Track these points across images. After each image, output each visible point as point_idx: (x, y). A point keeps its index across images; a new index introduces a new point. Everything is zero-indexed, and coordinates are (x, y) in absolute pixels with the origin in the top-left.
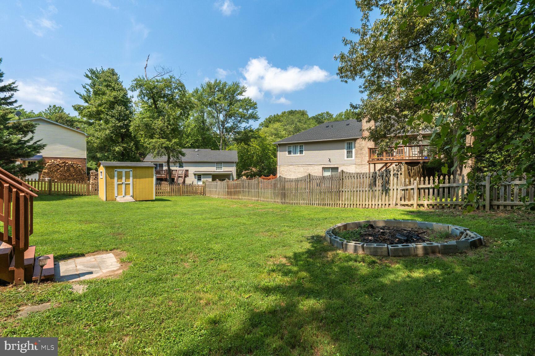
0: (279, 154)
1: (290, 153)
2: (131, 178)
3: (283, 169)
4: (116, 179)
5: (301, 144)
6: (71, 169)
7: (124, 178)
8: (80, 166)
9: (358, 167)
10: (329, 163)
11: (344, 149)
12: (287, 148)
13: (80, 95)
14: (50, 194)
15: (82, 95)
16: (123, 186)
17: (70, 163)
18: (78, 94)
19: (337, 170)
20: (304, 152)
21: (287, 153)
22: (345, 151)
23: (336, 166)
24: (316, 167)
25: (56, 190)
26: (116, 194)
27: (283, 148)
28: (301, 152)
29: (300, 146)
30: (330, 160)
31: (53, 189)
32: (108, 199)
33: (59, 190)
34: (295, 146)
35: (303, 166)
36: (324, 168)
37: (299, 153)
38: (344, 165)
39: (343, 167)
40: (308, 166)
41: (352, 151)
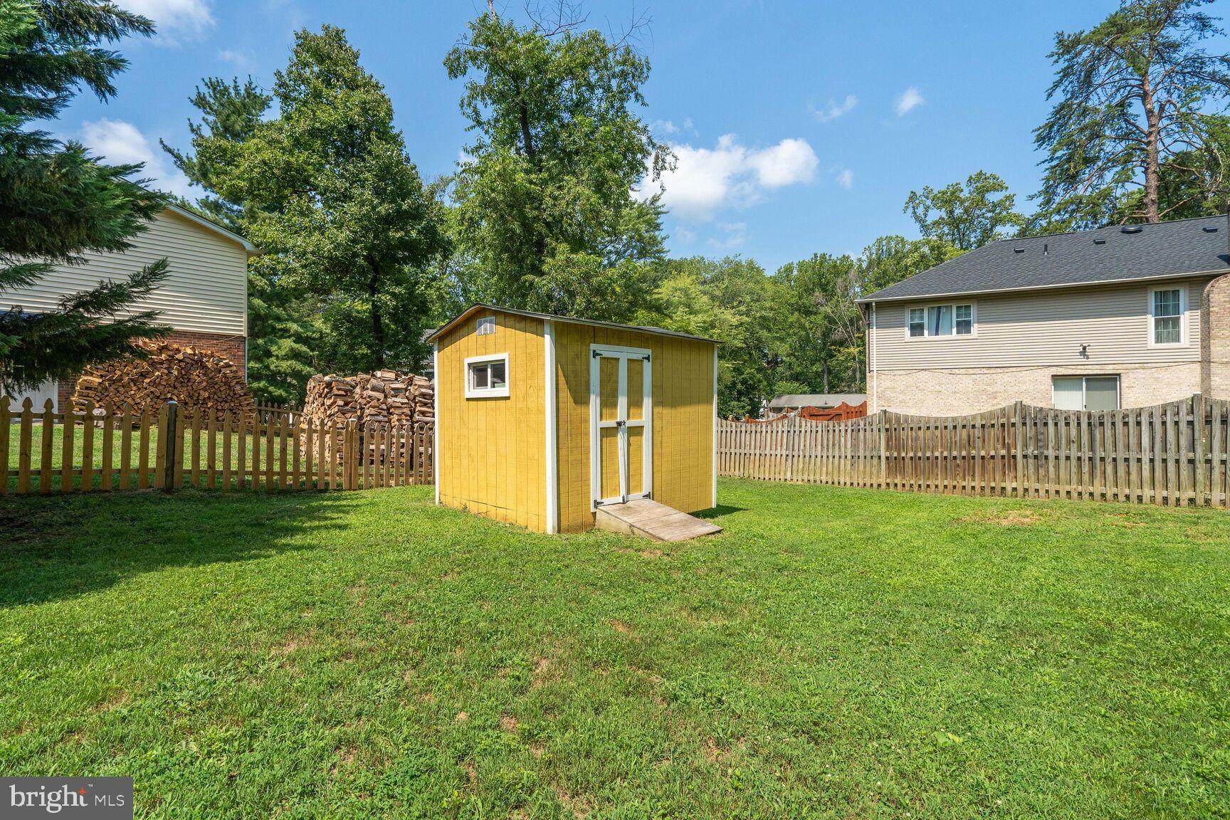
0: (874, 335)
1: (917, 329)
2: (647, 402)
3: (889, 384)
4: (595, 401)
5: (963, 302)
6: (196, 375)
7: (622, 401)
8: (228, 366)
10: (1084, 361)
11: (1145, 313)
12: (907, 315)
13: (178, 157)
14: (169, 490)
15: (184, 155)
16: (621, 439)
17: (189, 351)
18: (170, 151)
19: (1110, 383)
20: (975, 328)
21: (907, 331)
22: (1151, 320)
23: (1109, 370)
25: (203, 464)
26: (594, 494)
27: (889, 316)
28: (964, 326)
29: (958, 308)
30: (1084, 352)
31: (187, 465)
32: (564, 524)
33: (219, 466)
34: (939, 308)
35: (971, 371)
36: (1055, 378)
37: (954, 330)
38: (1143, 365)
39: (1141, 374)
40: (992, 371)
41: (1176, 320)
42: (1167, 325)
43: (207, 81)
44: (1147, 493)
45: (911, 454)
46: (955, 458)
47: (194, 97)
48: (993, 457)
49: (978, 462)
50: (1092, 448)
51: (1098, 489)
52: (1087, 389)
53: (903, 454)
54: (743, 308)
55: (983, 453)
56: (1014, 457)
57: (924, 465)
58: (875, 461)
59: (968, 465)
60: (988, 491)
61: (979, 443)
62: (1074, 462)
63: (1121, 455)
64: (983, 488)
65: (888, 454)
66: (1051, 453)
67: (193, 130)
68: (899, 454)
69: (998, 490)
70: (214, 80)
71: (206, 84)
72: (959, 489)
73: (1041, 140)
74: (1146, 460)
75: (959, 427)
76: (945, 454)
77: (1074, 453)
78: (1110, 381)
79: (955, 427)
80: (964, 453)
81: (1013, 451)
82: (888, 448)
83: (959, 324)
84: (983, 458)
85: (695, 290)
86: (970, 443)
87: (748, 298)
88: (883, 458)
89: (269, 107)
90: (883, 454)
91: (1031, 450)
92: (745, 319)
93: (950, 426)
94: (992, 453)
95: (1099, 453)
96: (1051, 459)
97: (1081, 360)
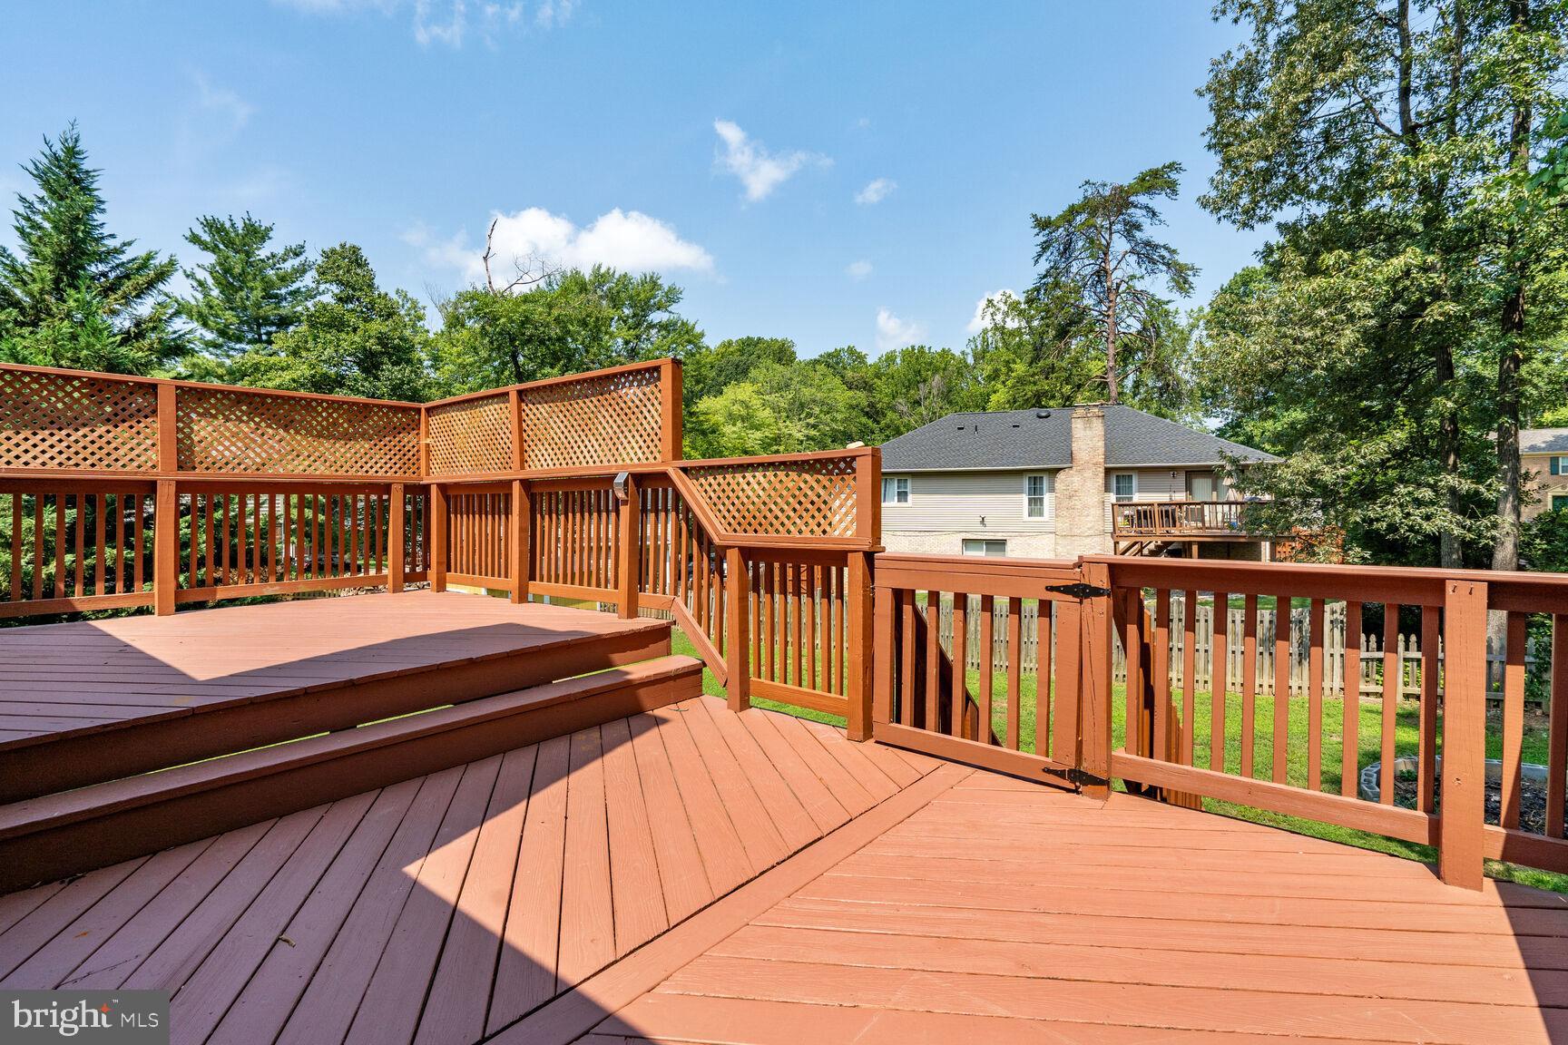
9: (1060, 541)
10: (983, 529)
11: (1022, 493)
19: (1001, 546)
20: (910, 497)
22: (1025, 498)
23: (999, 536)
24: (945, 538)
28: (902, 496)
30: (983, 523)
34: (886, 479)
35: (907, 533)
36: (965, 541)
37: (896, 498)
38: (1021, 534)
39: (1019, 540)
40: (922, 534)
41: (1041, 500)
42: (1036, 503)
43: (202, 220)
47: (188, 234)
52: (987, 550)
54: (811, 421)
67: (188, 276)
70: (209, 218)
71: (202, 223)
78: (999, 544)
85: (756, 402)
87: (817, 410)
89: (270, 238)
92: (813, 433)
97: (981, 528)
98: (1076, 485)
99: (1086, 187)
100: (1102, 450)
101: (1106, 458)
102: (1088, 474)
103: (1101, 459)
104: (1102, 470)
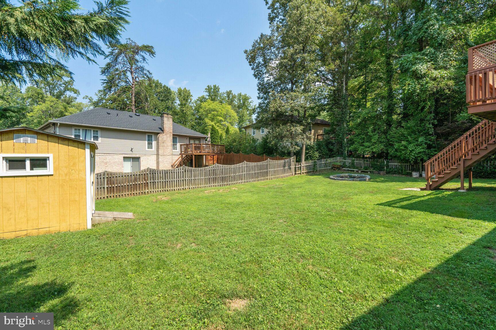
1: (78, 137)
5: (96, 129)
9: (161, 157)
11: (146, 140)
12: (74, 131)
19: (137, 160)
20: (100, 139)
23: (138, 156)
24: (116, 156)
27: (65, 130)
28: (96, 138)
29: (94, 131)
30: (132, 150)
34: (86, 130)
36: (124, 157)
37: (92, 139)
38: (145, 155)
39: (145, 157)
41: (152, 143)
42: (150, 144)
44: (176, 188)
45: (116, 185)
46: (131, 185)
48: (142, 184)
49: (138, 185)
50: (165, 179)
51: (167, 189)
53: (113, 186)
55: (139, 183)
56: (148, 183)
57: (120, 189)
58: (102, 189)
59: (135, 187)
60: (141, 193)
61: (138, 180)
62: (161, 183)
63: (171, 180)
64: (139, 193)
65: (107, 186)
66: (157, 181)
68: (112, 186)
69: (143, 193)
72: (132, 194)
73: (103, 72)
74: (175, 181)
75: (132, 175)
76: (128, 184)
77: (162, 180)
79: (131, 175)
80: (134, 183)
81: (147, 182)
82: (108, 184)
83: (94, 137)
84: (139, 184)
86: (135, 180)
88: (106, 188)
90: (106, 186)
91: (152, 181)
93: (130, 175)
94: (142, 182)
95: (167, 180)
96: (157, 182)
97: (131, 153)
98: (165, 139)
99: (128, 40)
100: (172, 128)
101: (173, 132)
102: (168, 135)
103: (172, 131)
104: (172, 135)
